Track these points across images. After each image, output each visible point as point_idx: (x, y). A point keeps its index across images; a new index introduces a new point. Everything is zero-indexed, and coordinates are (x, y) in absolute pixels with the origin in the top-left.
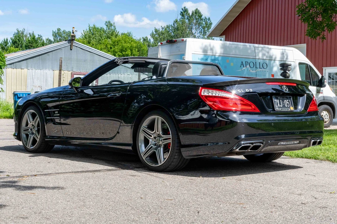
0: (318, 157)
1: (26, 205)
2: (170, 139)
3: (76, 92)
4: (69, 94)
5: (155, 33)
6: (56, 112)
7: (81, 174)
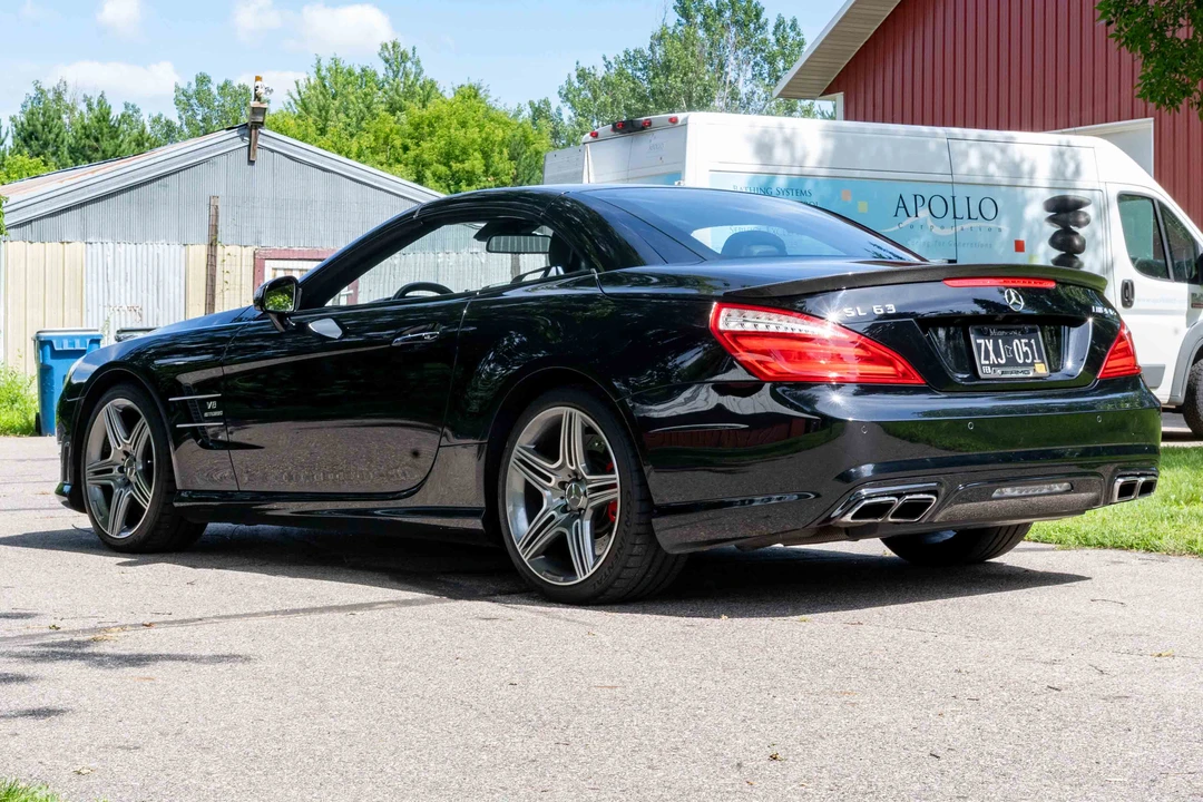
0: (1157, 542)
1: (131, 712)
2: (614, 486)
3: (282, 329)
4: (251, 337)
5: (577, 84)
6: (210, 405)
7: (308, 617)
